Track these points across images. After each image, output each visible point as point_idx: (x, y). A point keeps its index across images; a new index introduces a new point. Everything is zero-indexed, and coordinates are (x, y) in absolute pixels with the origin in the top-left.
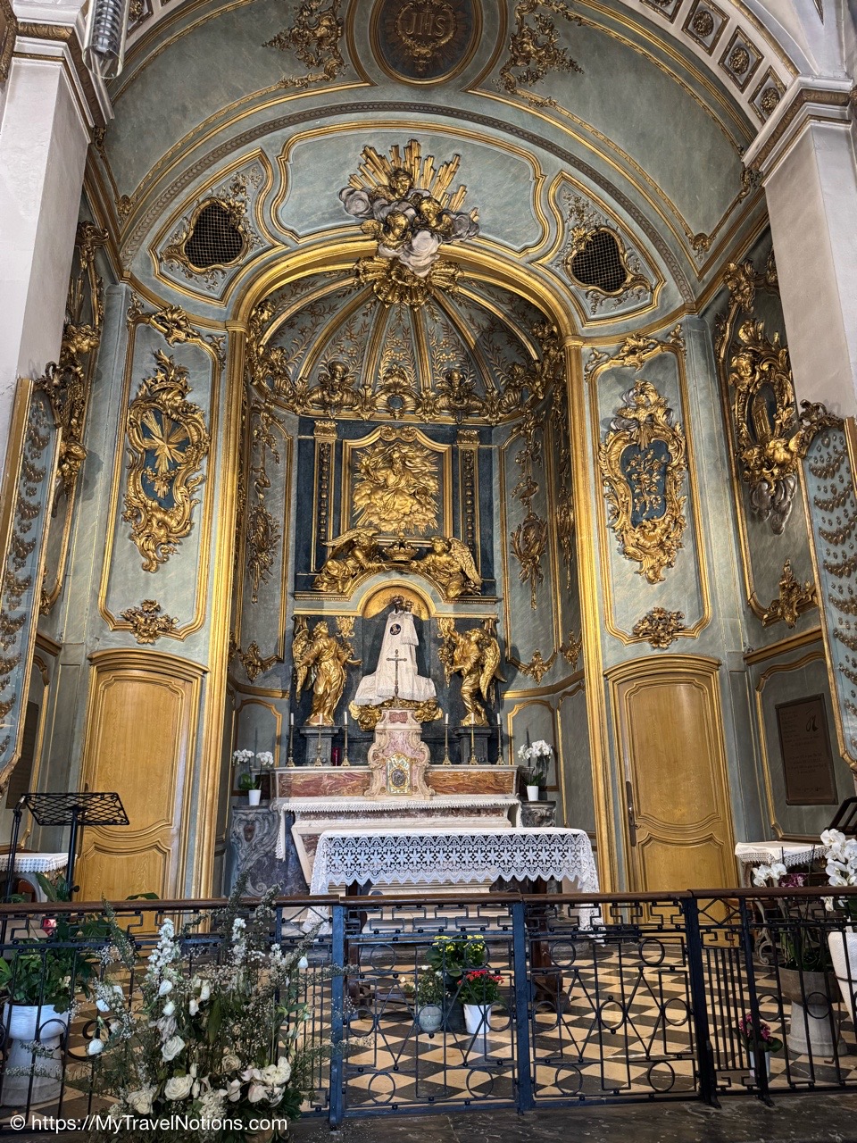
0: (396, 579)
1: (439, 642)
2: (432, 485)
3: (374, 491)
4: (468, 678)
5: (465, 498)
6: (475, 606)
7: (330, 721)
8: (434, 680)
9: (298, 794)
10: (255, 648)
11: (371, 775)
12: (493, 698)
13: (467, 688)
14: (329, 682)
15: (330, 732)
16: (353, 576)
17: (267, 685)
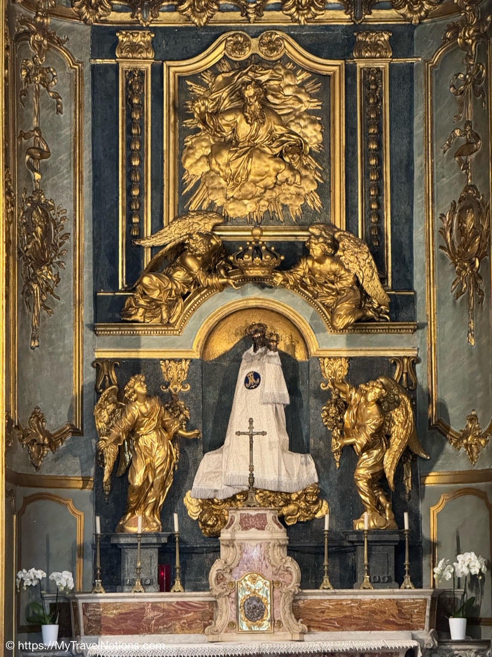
0: (254, 296)
1: (324, 397)
2: (312, 135)
3: (216, 151)
4: (365, 456)
5: (366, 154)
6: (382, 337)
7: (155, 524)
8: (315, 458)
9: (110, 631)
10: (40, 418)
11: (214, 604)
12: (408, 483)
13: (363, 472)
14: (150, 467)
15: (155, 540)
16: (184, 297)
17: (59, 470)
